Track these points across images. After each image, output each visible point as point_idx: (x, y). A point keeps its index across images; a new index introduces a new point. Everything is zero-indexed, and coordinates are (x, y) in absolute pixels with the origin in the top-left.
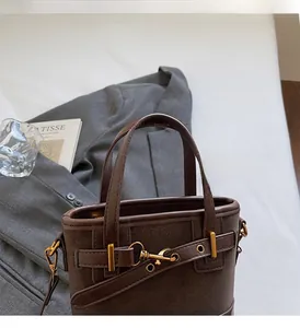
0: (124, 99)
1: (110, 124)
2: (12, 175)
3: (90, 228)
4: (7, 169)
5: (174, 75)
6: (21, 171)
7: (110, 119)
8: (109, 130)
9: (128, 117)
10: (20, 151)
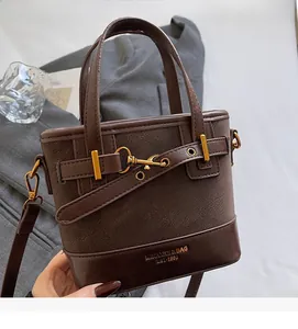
0: (135, 48)
1: (119, 74)
2: (19, 121)
3: (70, 137)
4: (14, 114)
5: (187, 27)
6: (29, 116)
7: (120, 68)
8: (119, 79)
9: (138, 67)
10: (28, 95)
